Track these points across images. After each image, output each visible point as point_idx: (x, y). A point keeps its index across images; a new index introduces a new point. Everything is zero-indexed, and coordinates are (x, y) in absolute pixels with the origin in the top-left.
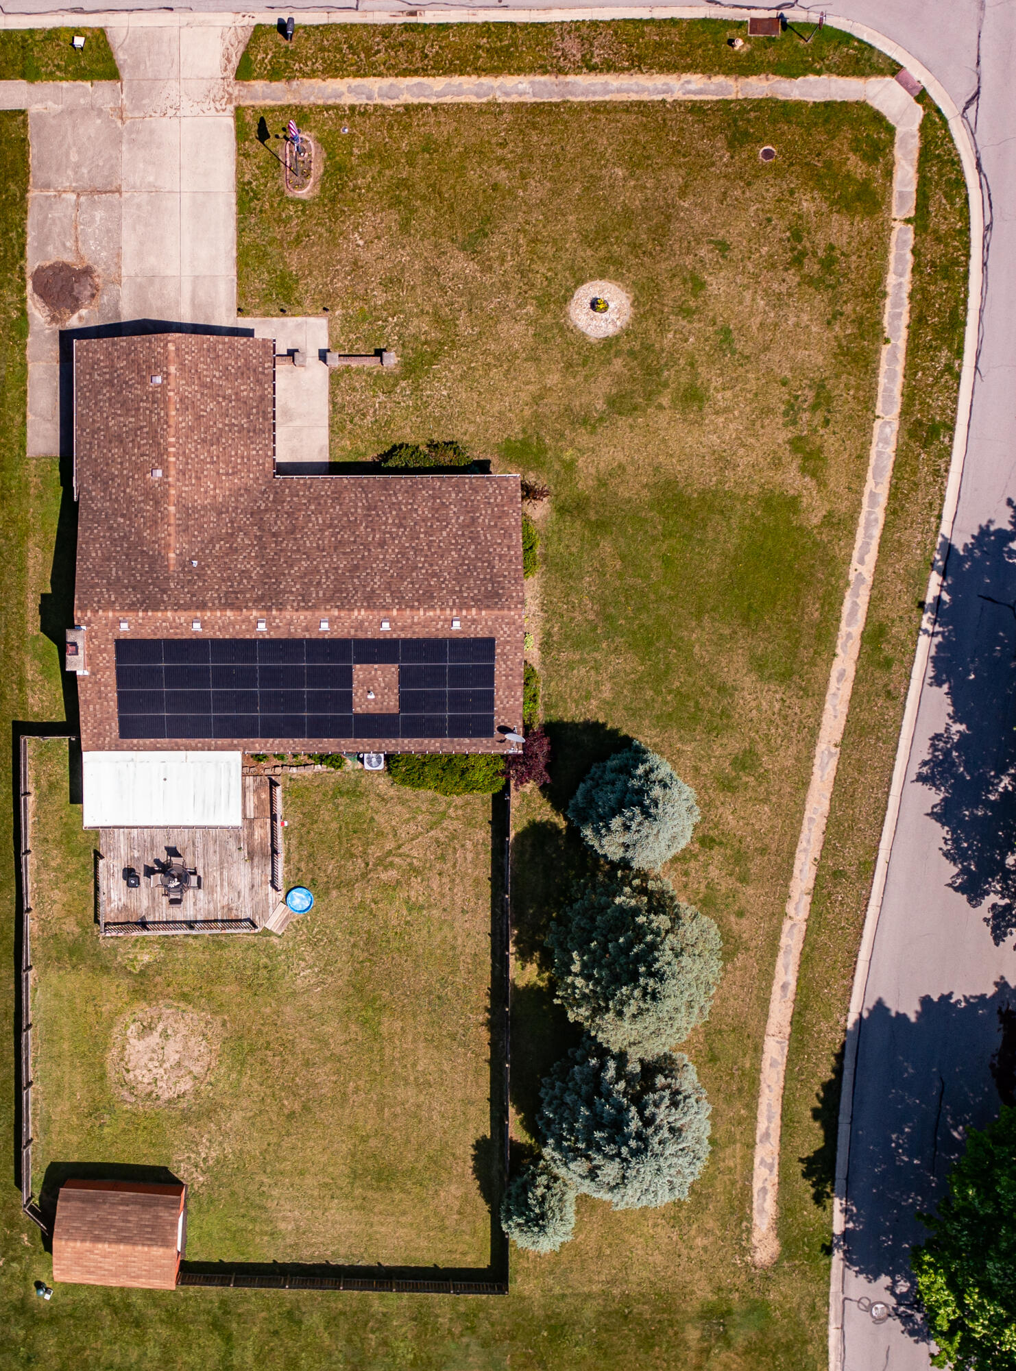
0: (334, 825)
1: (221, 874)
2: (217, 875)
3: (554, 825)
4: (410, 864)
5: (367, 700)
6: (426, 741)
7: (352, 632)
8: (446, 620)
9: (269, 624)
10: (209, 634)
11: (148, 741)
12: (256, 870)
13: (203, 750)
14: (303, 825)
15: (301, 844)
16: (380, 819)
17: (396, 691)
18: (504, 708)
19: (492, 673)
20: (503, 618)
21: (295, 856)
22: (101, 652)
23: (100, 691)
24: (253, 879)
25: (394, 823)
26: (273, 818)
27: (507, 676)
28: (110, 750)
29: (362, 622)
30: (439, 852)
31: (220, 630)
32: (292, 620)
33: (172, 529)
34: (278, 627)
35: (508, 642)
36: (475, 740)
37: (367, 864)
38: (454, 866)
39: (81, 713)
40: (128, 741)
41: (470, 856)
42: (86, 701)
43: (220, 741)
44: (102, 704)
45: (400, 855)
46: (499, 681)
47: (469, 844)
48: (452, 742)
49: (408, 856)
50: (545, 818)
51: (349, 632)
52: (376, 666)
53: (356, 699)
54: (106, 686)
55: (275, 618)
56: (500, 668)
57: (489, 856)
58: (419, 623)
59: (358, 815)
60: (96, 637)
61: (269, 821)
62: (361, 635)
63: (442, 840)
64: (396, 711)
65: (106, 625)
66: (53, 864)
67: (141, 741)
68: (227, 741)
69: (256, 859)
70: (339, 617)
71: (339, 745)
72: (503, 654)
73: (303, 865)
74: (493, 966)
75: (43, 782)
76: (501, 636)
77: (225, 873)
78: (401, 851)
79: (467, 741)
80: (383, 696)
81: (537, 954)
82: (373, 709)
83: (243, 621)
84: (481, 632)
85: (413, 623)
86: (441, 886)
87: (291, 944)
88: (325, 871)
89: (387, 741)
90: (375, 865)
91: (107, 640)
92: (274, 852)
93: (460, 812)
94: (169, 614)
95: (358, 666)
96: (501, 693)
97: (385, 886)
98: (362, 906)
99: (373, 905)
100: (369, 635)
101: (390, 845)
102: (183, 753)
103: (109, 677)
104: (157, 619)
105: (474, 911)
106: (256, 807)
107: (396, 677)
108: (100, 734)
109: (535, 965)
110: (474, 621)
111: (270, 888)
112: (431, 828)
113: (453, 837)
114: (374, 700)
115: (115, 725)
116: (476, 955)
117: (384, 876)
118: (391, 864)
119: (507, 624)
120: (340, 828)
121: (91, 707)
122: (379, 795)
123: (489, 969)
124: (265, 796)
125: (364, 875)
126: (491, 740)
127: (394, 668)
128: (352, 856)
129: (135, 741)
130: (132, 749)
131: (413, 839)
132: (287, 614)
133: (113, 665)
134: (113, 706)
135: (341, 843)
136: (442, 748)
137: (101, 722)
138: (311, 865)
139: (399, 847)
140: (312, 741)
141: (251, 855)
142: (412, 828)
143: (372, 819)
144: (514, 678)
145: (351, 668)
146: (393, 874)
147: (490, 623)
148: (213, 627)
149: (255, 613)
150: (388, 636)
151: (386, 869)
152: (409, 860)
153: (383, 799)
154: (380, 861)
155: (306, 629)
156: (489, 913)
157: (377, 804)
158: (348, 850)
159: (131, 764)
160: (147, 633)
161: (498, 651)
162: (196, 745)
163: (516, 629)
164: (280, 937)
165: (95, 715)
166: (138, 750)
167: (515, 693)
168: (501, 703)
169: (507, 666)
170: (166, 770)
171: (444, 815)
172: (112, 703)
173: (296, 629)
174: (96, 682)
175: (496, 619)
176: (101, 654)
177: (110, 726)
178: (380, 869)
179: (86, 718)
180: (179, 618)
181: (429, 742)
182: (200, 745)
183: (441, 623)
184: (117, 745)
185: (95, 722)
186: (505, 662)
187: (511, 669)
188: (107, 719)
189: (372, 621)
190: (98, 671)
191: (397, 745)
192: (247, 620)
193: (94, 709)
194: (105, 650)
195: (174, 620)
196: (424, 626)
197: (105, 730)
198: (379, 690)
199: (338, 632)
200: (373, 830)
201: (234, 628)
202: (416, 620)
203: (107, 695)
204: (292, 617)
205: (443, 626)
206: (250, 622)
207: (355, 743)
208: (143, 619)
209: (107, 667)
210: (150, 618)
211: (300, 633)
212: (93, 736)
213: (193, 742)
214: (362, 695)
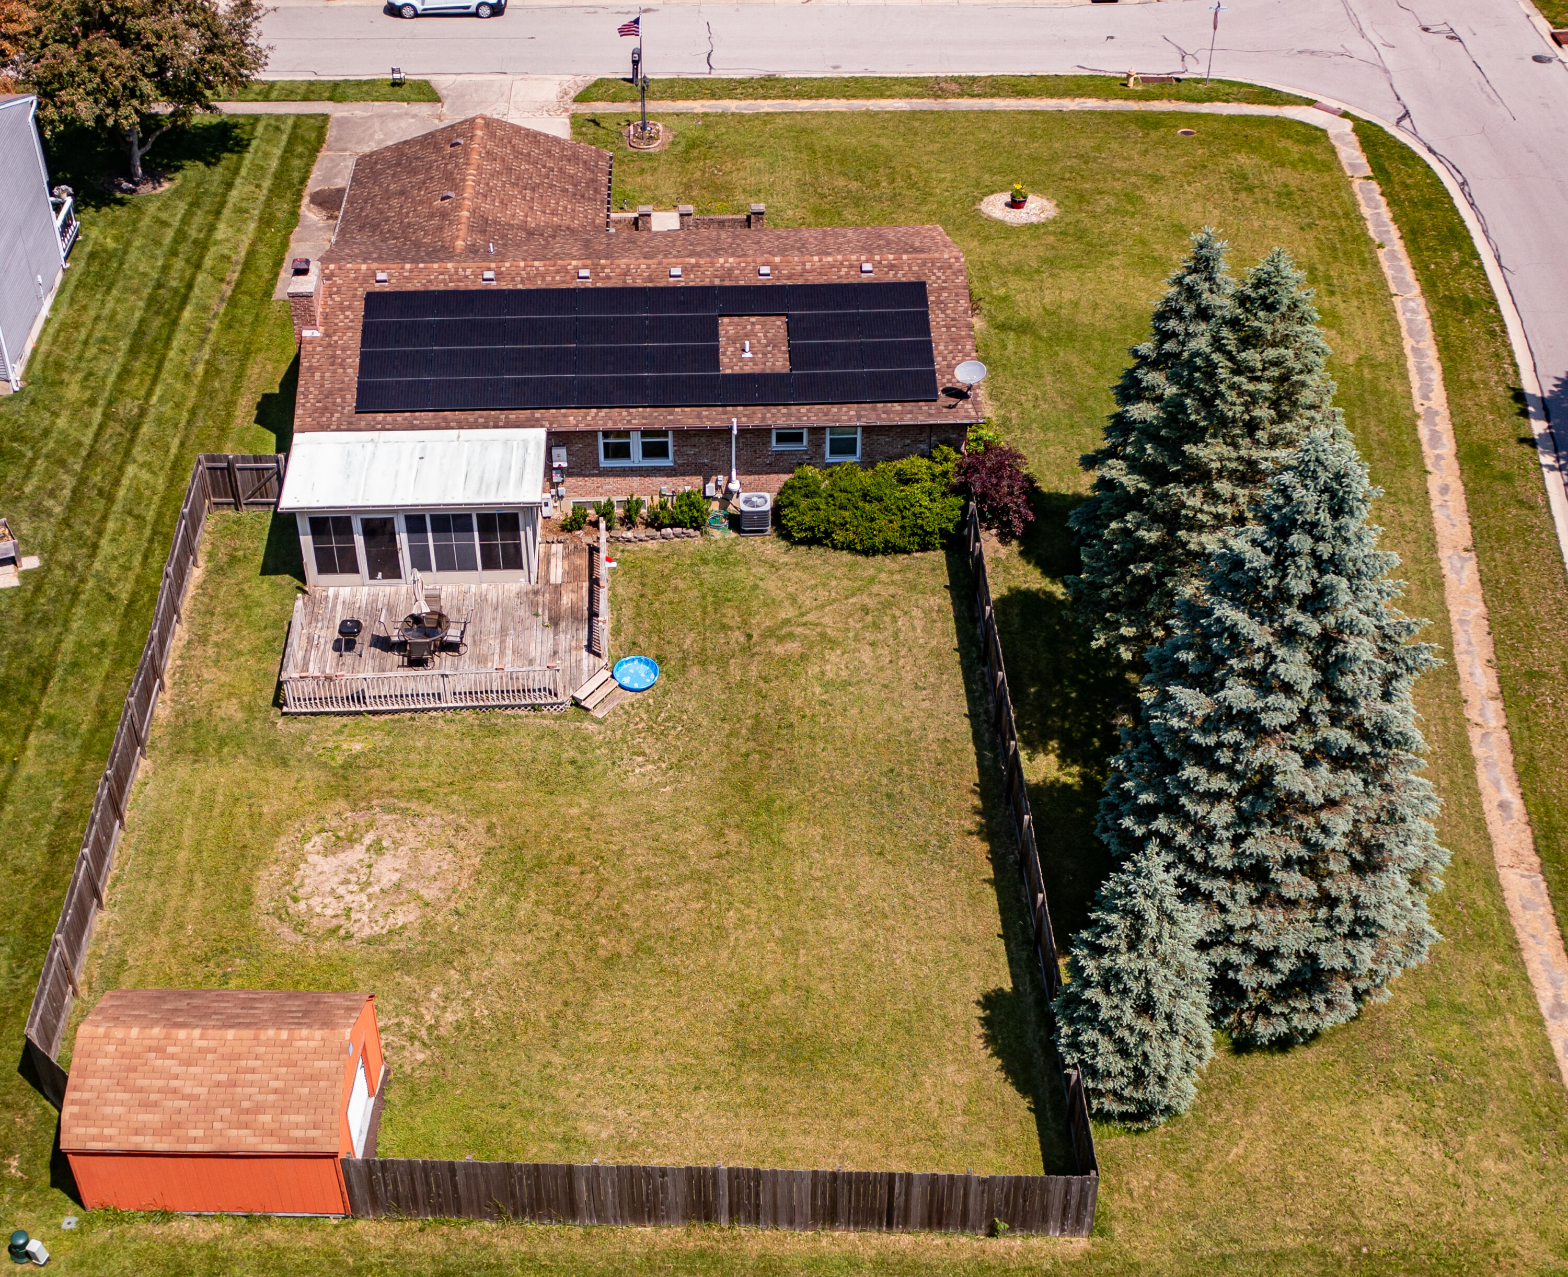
0: (694, 594)
1: (503, 641)
3: (1050, 595)
4: (823, 635)
5: (741, 359)
6: (835, 409)
7: (717, 282)
8: (851, 266)
9: (595, 273)
10: (505, 285)
11: (400, 417)
12: (562, 636)
13: (486, 426)
14: (642, 596)
15: (638, 615)
16: (770, 586)
17: (784, 348)
18: (948, 365)
19: (927, 322)
20: (933, 262)
21: (628, 628)
22: (343, 309)
23: (334, 356)
24: (556, 644)
25: (791, 589)
26: (594, 582)
27: (948, 328)
28: (338, 430)
29: (731, 270)
30: (869, 619)
31: (522, 282)
32: (628, 270)
33: (462, 227)
34: (608, 277)
35: (945, 288)
36: (909, 406)
37: (749, 636)
38: (896, 635)
39: (301, 383)
40: (369, 416)
41: (919, 624)
42: (310, 368)
43: (513, 415)
44: (335, 372)
45: (805, 624)
46: (938, 334)
47: (916, 613)
48: (875, 410)
49: (818, 625)
50: (1038, 586)
51: (712, 281)
52: (753, 319)
53: (724, 360)
54: (344, 350)
55: (603, 267)
56: (936, 318)
57: (952, 624)
58: (813, 270)
59: (732, 582)
60: (338, 293)
61: (586, 584)
62: (727, 283)
63: (872, 606)
64: (786, 370)
65: (356, 279)
66: (216, 639)
67: (389, 417)
68: (524, 414)
69: (563, 624)
70: (697, 265)
71: (699, 416)
72: (938, 302)
73: (641, 639)
74: (979, 755)
75: (222, 556)
76: (933, 284)
77: (510, 642)
78: (805, 619)
79: (897, 407)
80: (764, 354)
81: (1054, 744)
82: (749, 369)
83: (558, 272)
84: (903, 276)
85: (804, 270)
86: (877, 658)
87: (619, 733)
88: (679, 645)
89: (774, 410)
90: (763, 636)
91: (355, 296)
92: (593, 614)
93: (897, 577)
94: (449, 266)
95: (726, 320)
96: (941, 348)
97: (784, 661)
98: (743, 684)
99: (761, 684)
100: (742, 283)
101: (786, 613)
102: (453, 433)
103: (351, 339)
104: (430, 271)
105: (936, 688)
106: (566, 572)
107: (783, 332)
108: (325, 409)
109: (1052, 757)
110: (891, 267)
111: (585, 653)
112: (854, 595)
113: (887, 605)
114: (751, 359)
115: (351, 398)
116: (946, 740)
117: (779, 650)
118: (791, 635)
119: (939, 268)
120: (703, 597)
121: (317, 376)
122: (765, 562)
123: (973, 758)
124: (582, 561)
125: (745, 649)
126: (933, 405)
127: (780, 323)
128: (724, 627)
129: (380, 417)
130: (373, 429)
131: (823, 606)
132: (623, 261)
133: (359, 325)
134: (353, 372)
135: (705, 612)
136: (859, 417)
137: (330, 393)
138: (655, 639)
139: (802, 615)
140: (656, 412)
141: (555, 621)
142: (823, 594)
143: (756, 587)
144: (958, 328)
145: (716, 325)
146: (793, 647)
147: (915, 268)
148: (513, 280)
149: (574, 263)
150: (769, 284)
151: (781, 640)
152: (819, 629)
153: (773, 566)
154: (769, 633)
155: (650, 279)
156: (962, 691)
157: (763, 571)
158: (716, 622)
159: (370, 444)
160: (416, 285)
161: (931, 298)
162: (476, 421)
163: (954, 274)
164: (600, 722)
165: (322, 386)
166: (384, 429)
167: (964, 346)
168: (944, 359)
169: (947, 316)
170: (424, 449)
171: (872, 580)
172: (350, 371)
173: (634, 280)
174: (329, 345)
175: (924, 263)
176: (343, 312)
177: (343, 398)
178: (771, 642)
179: (307, 389)
180: (464, 270)
181: (840, 410)
182: (481, 420)
183: (844, 270)
184: (350, 423)
185: (321, 393)
186: (943, 312)
187: (953, 319)
188: (340, 390)
189: (744, 269)
190: (335, 332)
191: (790, 415)
192: (564, 270)
193: (322, 377)
194: (349, 308)
195: (457, 272)
196: (820, 274)
197: (334, 403)
198: (758, 348)
199: (694, 280)
200: (757, 597)
201: (543, 280)
202: (808, 266)
203: (344, 360)
204: (628, 266)
205: (847, 273)
206: (567, 272)
207: (725, 413)
208: (411, 271)
209: (350, 328)
210: (421, 270)
211: (639, 283)
212: (315, 411)
213: (471, 416)
214: (733, 353)
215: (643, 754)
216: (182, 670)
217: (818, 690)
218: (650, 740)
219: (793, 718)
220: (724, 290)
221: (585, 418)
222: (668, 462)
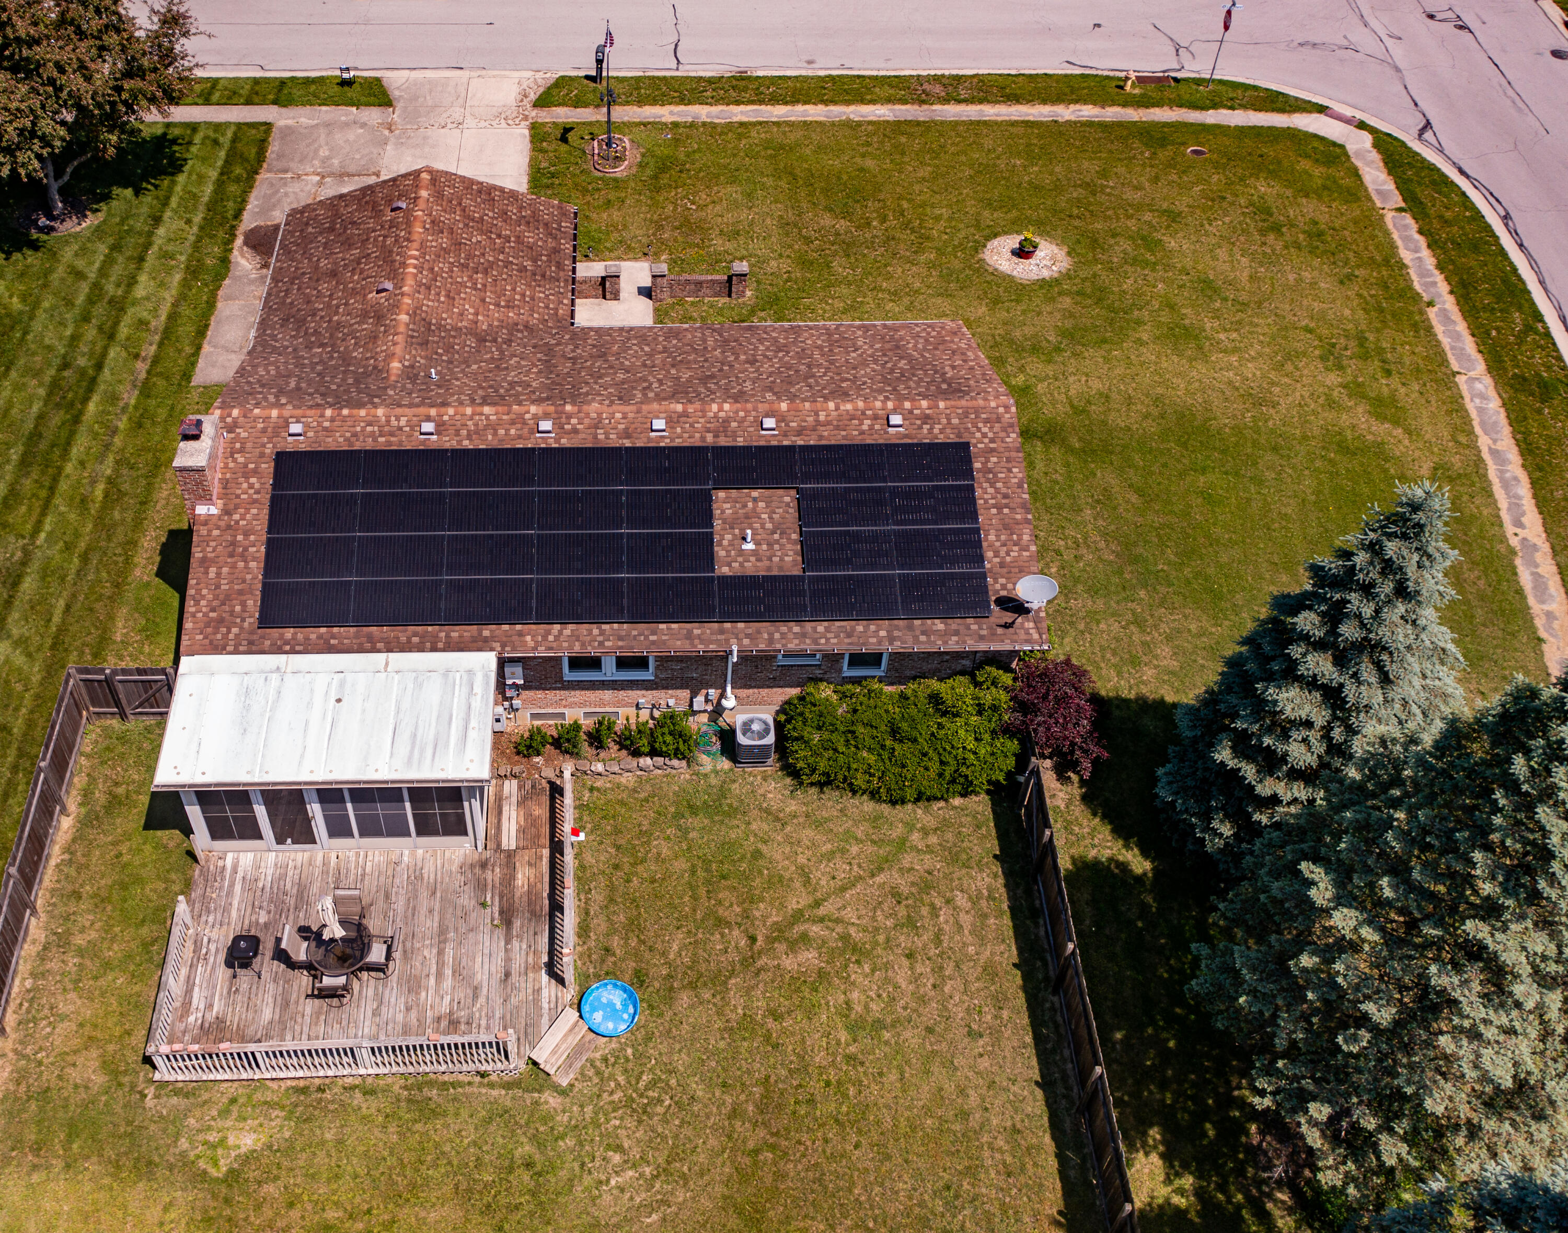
0: (681, 865)
1: (441, 953)
2: (430, 954)
3: (1124, 867)
4: (845, 938)
5: (741, 552)
6: (860, 627)
7: (710, 438)
8: (875, 417)
9: (559, 426)
10: (449, 442)
11: (313, 634)
12: (515, 943)
13: (421, 649)
14: (616, 867)
15: (612, 900)
16: (776, 852)
17: (795, 536)
18: (1002, 565)
19: (973, 501)
20: (977, 411)
21: (599, 924)
22: (246, 476)
23: (234, 543)
24: (508, 960)
25: (802, 860)
26: (557, 848)
27: (999, 508)
28: (236, 652)
29: (727, 421)
30: (902, 912)
31: (469, 437)
32: (600, 419)
33: (399, 338)
34: (575, 431)
35: (993, 450)
36: (954, 624)
37: (753, 939)
38: (937, 940)
39: (192, 582)
40: (275, 633)
41: (966, 920)
42: (204, 560)
43: (456, 633)
44: (234, 566)
45: (822, 920)
46: (988, 517)
47: (961, 900)
48: (911, 628)
49: (838, 921)
50: (1107, 853)
51: (703, 438)
52: (755, 494)
53: (720, 552)
54: (246, 534)
55: (569, 417)
56: (984, 494)
57: (1007, 921)
58: (828, 423)
59: (728, 846)
60: (241, 451)
61: (546, 852)
62: (723, 441)
63: (905, 890)
64: (797, 571)
65: (264, 431)
66: (79, 940)
67: (301, 634)
68: (469, 631)
69: (517, 923)
70: (685, 414)
71: (689, 636)
72: (986, 470)
73: (616, 943)
75: (100, 796)
76: (978, 445)
77: (449, 953)
78: (822, 911)
79: (939, 625)
80: (770, 545)
82: (751, 568)
83: (513, 423)
84: (940, 434)
85: (818, 424)
86: (916, 979)
87: (589, 1109)
88: (664, 954)
89: (783, 628)
90: (770, 940)
91: (262, 455)
92: (556, 907)
93: (933, 840)
94: (380, 412)
95: (722, 494)
96: (992, 537)
97: (795, 983)
98: (748, 1023)
99: (770, 1023)
100: (740, 442)
101: (797, 901)
102: (381, 657)
103: (255, 518)
104: (356, 420)
105: (995, 1034)
106: (521, 831)
107: (793, 512)
108: (220, 621)
109: (1155, 1158)
110: (926, 418)
111: (545, 978)
112: (881, 870)
113: (926, 886)
114: (754, 553)
115: (253, 604)
117: (789, 963)
118: (804, 938)
119: (986, 421)
120: (693, 872)
121: (212, 571)
122: (768, 811)
124: (541, 811)
125: (748, 961)
126: (985, 623)
127: (788, 498)
128: (721, 923)
129: (289, 633)
130: (279, 651)
131: (843, 889)
132: (594, 408)
133: (266, 498)
134: (256, 567)
135: (695, 898)
136: (891, 640)
137: (227, 599)
138: (633, 942)
139: (817, 904)
140: (635, 630)
141: (507, 917)
142: (842, 870)
143: (757, 853)
144: (1012, 509)
145: (709, 500)
146: (809, 956)
147: (955, 421)
148: (457, 433)
149: (533, 409)
150: (774, 443)
151: (793, 946)
152: (839, 929)
153: (777, 819)
154: (779, 933)
155: (627, 434)
157: (765, 827)
158: (710, 913)
159: (274, 676)
160: (336, 442)
161: (977, 465)
162: (409, 641)
163: (1004, 429)
164: (563, 1092)
165: (218, 586)
166: (293, 652)
167: (1020, 536)
168: (996, 555)
169: (997, 491)
170: (342, 684)
171: (902, 844)
172: (253, 565)
173: (607, 434)
174: (229, 527)
175: (966, 414)
176: (247, 478)
177: (243, 605)
178: (781, 947)
179: (199, 591)
180: (398, 419)
181: (866, 628)
182: (415, 640)
183: (867, 422)
184: (251, 643)
185: (216, 597)
186: (992, 485)
187: (1005, 496)
188: (241, 592)
189: (743, 420)
190: (237, 507)
191: (804, 635)
192: (520, 420)
193: (218, 574)
194: (255, 472)
195: (388, 422)
196: (837, 428)
197: (232, 612)
198: (762, 535)
199: (683, 438)
200: (760, 872)
201: (495, 434)
202: (822, 417)
203: (246, 549)
204: (600, 414)
205: (871, 427)
206: (524, 423)
207: (722, 632)
208: (332, 420)
209: (255, 501)
210: (344, 419)
211: (614, 441)
212: (207, 625)
213: (402, 634)
214: (731, 544)
215: (619, 1148)
216: (33, 995)
217: (843, 1036)
218: (630, 1123)
219: (815, 1086)
220: (720, 452)
221: (545, 638)
222: (648, 675)
